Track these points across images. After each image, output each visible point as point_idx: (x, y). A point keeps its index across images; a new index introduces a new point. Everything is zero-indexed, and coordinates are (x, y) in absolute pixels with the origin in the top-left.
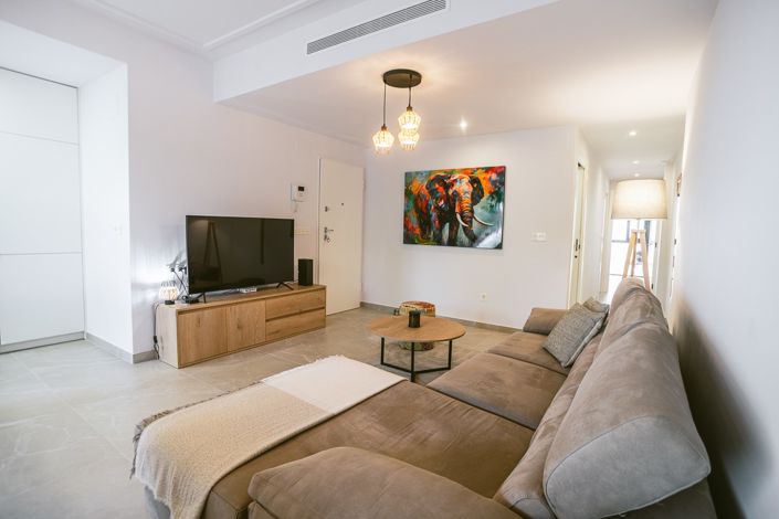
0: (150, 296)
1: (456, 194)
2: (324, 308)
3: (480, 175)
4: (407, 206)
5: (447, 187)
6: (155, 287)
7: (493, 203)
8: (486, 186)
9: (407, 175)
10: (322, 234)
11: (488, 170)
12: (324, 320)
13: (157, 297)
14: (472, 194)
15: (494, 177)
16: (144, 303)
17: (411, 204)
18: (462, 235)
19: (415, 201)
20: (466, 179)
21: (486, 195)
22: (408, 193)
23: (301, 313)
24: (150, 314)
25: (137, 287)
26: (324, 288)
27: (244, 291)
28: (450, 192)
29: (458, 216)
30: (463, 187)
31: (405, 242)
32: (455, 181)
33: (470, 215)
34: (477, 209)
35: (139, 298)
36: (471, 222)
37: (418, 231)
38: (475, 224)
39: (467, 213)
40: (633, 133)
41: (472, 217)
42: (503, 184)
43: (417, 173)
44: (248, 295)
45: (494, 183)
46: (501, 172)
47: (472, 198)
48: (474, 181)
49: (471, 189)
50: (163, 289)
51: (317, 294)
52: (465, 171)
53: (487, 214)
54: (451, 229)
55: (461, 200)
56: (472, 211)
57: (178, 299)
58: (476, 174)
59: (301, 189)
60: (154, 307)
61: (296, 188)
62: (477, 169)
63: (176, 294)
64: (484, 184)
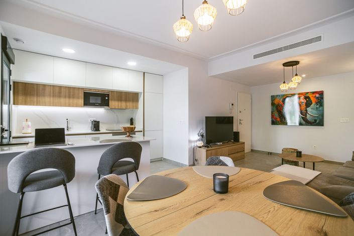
0: (193, 145)
2: (244, 151)
3: (310, 95)
4: (272, 109)
6: (194, 142)
7: (318, 106)
8: (314, 100)
9: (272, 97)
10: (239, 122)
11: (313, 93)
12: (244, 156)
14: (306, 103)
15: (317, 95)
16: (191, 147)
17: (275, 109)
19: (277, 107)
20: (303, 97)
21: (314, 103)
22: (273, 104)
24: (193, 151)
25: (190, 142)
26: (244, 143)
31: (272, 124)
33: (305, 112)
34: (309, 109)
35: (190, 146)
36: (306, 115)
37: (279, 119)
38: (308, 116)
39: (304, 111)
42: (322, 98)
43: (277, 96)
44: (220, 145)
45: (317, 98)
46: (321, 93)
47: (306, 105)
48: (306, 98)
49: (305, 101)
50: (198, 142)
51: (242, 145)
52: (302, 94)
53: (315, 111)
56: (306, 111)
57: (203, 146)
58: (308, 95)
59: (233, 105)
60: (194, 149)
61: (231, 104)
62: (308, 93)
63: (203, 144)
64: (312, 99)
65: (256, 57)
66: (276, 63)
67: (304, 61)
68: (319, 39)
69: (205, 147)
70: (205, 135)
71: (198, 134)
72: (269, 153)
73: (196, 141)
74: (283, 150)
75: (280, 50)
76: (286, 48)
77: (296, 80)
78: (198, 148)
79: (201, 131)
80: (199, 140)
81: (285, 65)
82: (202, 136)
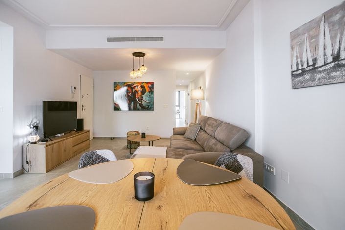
0: (21, 141)
1: (136, 91)
2: (89, 139)
3: (144, 85)
5: (132, 88)
6: (23, 137)
7: (150, 94)
8: (147, 89)
11: (148, 83)
12: (89, 145)
13: (23, 142)
15: (150, 85)
16: (18, 145)
18: (138, 106)
20: (140, 86)
21: (147, 92)
23: (83, 142)
24: (20, 150)
25: (15, 137)
26: (88, 131)
27: (60, 135)
28: (133, 90)
29: (137, 99)
30: (139, 88)
31: (114, 110)
32: (135, 86)
34: (144, 96)
35: (16, 144)
38: (143, 102)
39: (140, 98)
40: (188, 74)
41: (142, 99)
42: (153, 88)
43: (119, 83)
45: (150, 88)
46: (152, 84)
47: (142, 93)
48: (142, 87)
49: (142, 90)
50: (31, 136)
51: (87, 134)
52: (139, 83)
53: (148, 99)
54: (134, 104)
55: (137, 93)
56: (142, 97)
57: (39, 141)
58: (143, 84)
59: (75, 88)
60: (22, 147)
61: (74, 88)
62: (143, 83)
63: (38, 138)
64: (146, 88)
65: (109, 39)
66: (126, 50)
67: (149, 54)
68: (161, 39)
69: (42, 141)
70: (41, 125)
71: (30, 125)
72: (111, 138)
73: (27, 135)
74: (127, 134)
75: (132, 39)
76: (139, 39)
77: (144, 69)
78: (31, 145)
79: (34, 121)
80: (31, 134)
81: (135, 54)
82: (36, 127)
